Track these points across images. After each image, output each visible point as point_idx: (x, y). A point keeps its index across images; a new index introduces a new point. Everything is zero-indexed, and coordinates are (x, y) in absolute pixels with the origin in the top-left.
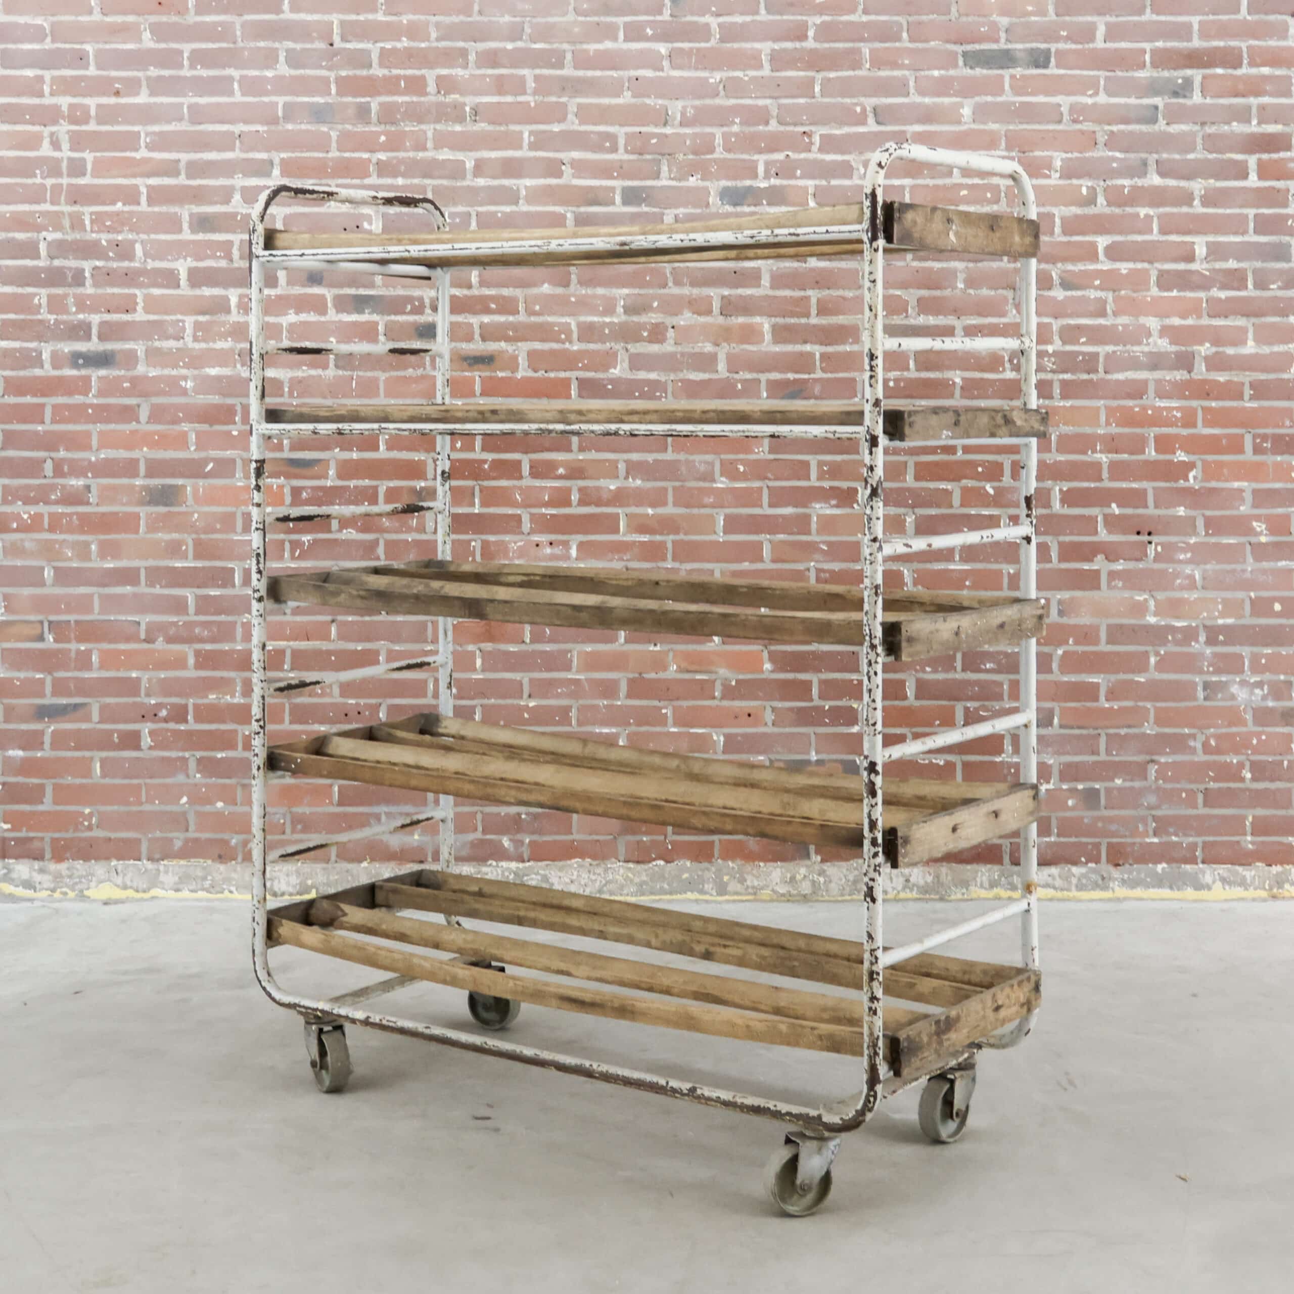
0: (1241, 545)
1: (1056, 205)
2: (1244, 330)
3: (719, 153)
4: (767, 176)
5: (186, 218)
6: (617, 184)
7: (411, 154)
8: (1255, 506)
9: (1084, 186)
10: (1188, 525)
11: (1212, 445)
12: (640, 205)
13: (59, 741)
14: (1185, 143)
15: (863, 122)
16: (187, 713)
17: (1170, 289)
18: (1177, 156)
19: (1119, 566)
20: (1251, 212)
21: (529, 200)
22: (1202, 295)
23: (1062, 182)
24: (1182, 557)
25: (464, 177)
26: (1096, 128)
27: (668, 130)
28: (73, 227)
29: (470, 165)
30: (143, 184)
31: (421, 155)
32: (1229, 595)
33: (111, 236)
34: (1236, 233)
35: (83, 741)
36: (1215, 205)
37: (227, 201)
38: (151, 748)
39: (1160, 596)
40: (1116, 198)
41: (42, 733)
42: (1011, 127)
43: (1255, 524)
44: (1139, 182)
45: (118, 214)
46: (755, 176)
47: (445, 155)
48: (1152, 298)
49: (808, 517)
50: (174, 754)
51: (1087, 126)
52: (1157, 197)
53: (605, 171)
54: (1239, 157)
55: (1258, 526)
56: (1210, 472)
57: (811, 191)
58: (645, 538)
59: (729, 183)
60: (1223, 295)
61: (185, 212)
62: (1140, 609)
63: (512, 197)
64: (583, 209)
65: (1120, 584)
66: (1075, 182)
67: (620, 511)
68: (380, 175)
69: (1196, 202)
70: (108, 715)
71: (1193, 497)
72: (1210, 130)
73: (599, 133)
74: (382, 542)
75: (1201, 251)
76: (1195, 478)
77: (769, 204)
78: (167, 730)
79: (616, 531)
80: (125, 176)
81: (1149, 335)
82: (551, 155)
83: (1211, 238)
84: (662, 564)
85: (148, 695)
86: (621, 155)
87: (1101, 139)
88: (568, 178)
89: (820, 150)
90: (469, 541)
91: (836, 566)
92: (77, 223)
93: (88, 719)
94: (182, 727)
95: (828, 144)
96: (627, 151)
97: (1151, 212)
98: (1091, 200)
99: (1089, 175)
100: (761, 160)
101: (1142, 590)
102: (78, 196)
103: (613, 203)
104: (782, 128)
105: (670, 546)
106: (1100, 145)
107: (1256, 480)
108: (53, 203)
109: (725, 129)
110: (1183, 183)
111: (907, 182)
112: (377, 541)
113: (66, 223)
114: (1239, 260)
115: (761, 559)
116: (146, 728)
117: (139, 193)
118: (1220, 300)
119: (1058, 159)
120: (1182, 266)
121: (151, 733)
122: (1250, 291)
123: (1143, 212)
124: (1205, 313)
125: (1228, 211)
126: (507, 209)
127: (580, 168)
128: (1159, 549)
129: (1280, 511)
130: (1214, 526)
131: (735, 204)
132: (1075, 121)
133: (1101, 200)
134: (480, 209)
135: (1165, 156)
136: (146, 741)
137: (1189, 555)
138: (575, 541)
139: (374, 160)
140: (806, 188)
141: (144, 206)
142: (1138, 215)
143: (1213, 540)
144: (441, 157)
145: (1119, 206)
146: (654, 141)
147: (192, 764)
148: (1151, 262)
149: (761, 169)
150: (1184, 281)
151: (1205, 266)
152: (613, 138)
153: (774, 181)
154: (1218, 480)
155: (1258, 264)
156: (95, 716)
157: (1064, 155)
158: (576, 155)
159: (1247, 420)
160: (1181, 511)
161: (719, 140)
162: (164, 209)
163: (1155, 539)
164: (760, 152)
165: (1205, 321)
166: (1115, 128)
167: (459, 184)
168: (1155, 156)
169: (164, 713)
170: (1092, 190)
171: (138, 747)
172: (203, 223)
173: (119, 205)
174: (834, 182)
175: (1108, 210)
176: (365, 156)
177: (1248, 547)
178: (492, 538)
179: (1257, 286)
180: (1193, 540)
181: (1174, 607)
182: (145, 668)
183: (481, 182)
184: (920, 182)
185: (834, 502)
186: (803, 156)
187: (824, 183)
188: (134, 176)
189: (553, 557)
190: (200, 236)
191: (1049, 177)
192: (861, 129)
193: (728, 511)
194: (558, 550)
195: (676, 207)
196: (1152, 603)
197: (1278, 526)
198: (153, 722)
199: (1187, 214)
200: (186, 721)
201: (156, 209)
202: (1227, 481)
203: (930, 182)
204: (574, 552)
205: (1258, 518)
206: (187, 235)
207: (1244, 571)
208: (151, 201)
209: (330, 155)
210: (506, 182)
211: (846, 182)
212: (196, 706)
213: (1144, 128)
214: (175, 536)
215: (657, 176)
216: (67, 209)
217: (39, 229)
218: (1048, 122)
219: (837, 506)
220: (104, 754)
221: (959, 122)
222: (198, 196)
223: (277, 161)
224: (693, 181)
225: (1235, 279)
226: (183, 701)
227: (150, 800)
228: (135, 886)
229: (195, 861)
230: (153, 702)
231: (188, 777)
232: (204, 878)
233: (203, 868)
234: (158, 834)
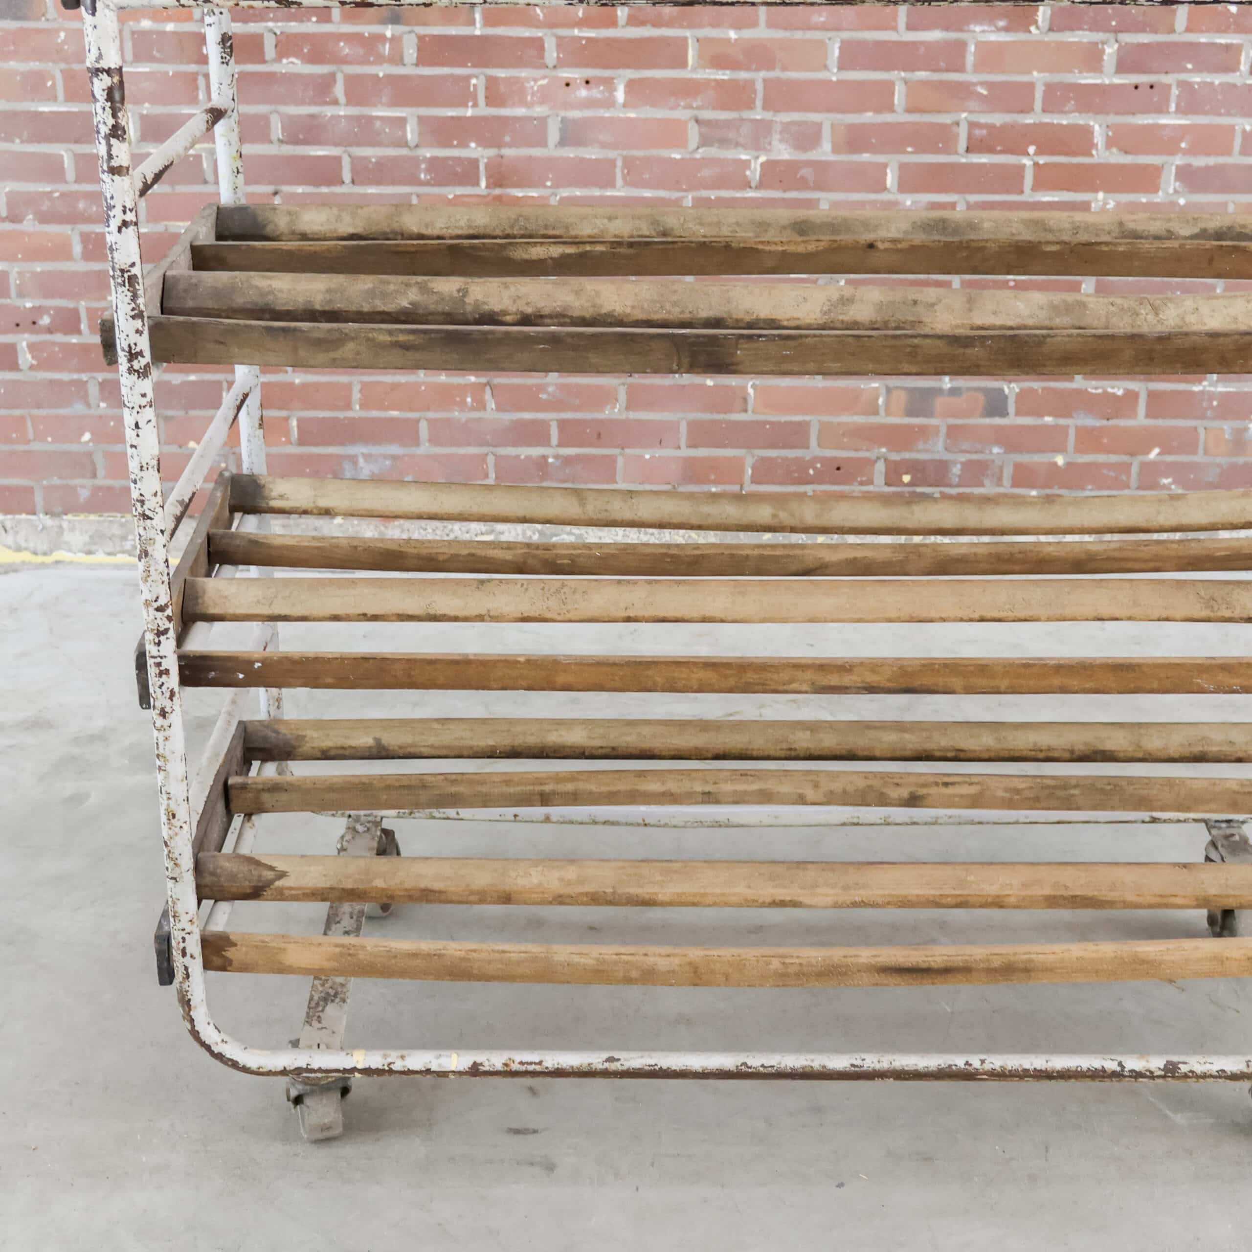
16: (78, 320)
38: (32, 368)
49: (962, 46)
50: (65, 376)
58: (724, 75)
67: (688, 33)
74: (340, 78)
78: (54, 344)
79: (683, 64)
84: (747, 114)
85: (21, 295)
90: (468, 78)
91: (998, 119)
94: (74, 340)
105: (759, 87)
112: (332, 76)
115: (891, 109)
116: (23, 341)
121: (32, 347)
136: (26, 358)
138: (623, 77)
147: (93, 390)
169: (45, 320)
178: (501, 73)
185: (1001, 23)
189: (590, 103)
193: (846, 35)
194: (597, 92)
198: (33, 332)
200: (78, 332)
204: (620, 95)
212: (88, 310)
214: (35, 65)
219: (1007, 29)
226: (71, 305)
227: (40, 437)
228: (31, 545)
229: (107, 517)
230: (29, 305)
231: (88, 405)
232: (124, 538)
233: (122, 525)
234: (56, 481)
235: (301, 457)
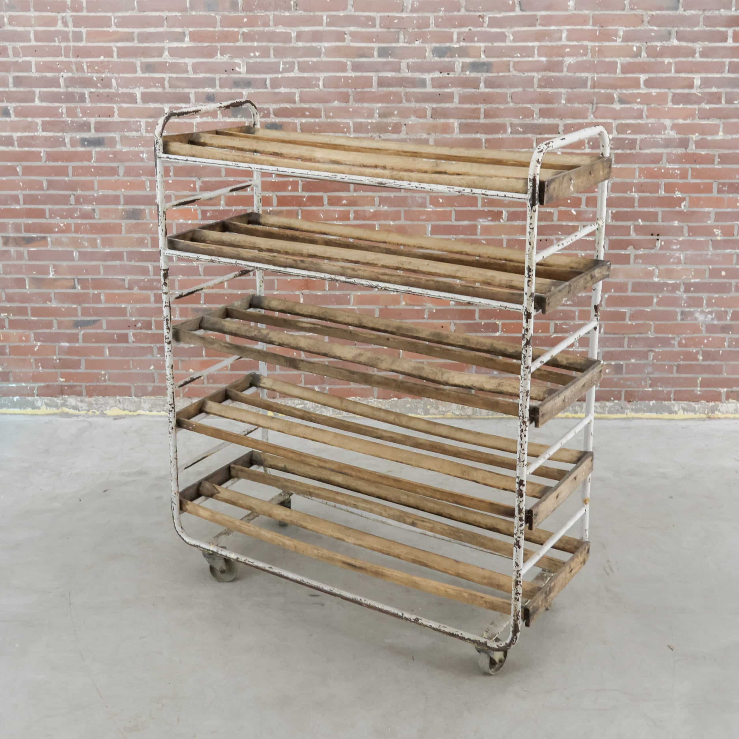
0: (707, 242)
1: (619, 57)
2: (718, 126)
3: (432, 28)
4: (458, 41)
5: (138, 64)
6: (375, 45)
7: (261, 29)
8: (716, 220)
9: (635, 46)
10: (679, 231)
11: (696, 188)
12: (387, 57)
13: (87, 338)
14: (692, 21)
15: (513, 10)
16: (152, 324)
17: (678, 104)
18: (688, 29)
19: (641, 252)
20: (727, 60)
21: (327, 55)
22: (696, 106)
23: (622, 44)
24: (674, 247)
25: (290, 41)
26: (644, 13)
27: (404, 15)
28: (77, 70)
29: (294, 35)
30: (115, 46)
31: (266, 29)
32: (698, 267)
33: (98, 75)
34: (718, 72)
35: (99, 338)
36: (707, 57)
37: (160, 55)
38: (133, 342)
39: (662, 267)
40: (652, 52)
41: (77, 334)
42: (596, 13)
43: (715, 230)
44: (666, 44)
45: (102, 62)
46: (452, 41)
47: (280, 29)
48: (668, 108)
49: (476, 226)
50: (145, 345)
51: (639, 12)
52: (675, 52)
53: (368, 38)
54: (723, 29)
55: (717, 231)
56: (694, 203)
57: (482, 49)
59: (437, 45)
60: (707, 107)
61: (138, 62)
62: (651, 274)
63: (317, 53)
64: (356, 60)
65: (641, 261)
66: (630, 44)
67: (376, 222)
68: (244, 41)
69: (697, 55)
70: (111, 325)
71: (682, 216)
72: (708, 13)
73: (366, 17)
75: (697, 82)
76: (685, 206)
77: (459, 56)
78: (142, 333)
80: (104, 42)
81: (665, 128)
82: (339, 29)
83: (703, 75)
85: (131, 316)
86: (378, 29)
87: (646, 19)
88: (349, 42)
89: (489, 26)
92: (80, 68)
93: (101, 327)
94: (149, 332)
95: (494, 23)
96: (381, 27)
97: (671, 60)
98: (638, 54)
99: (637, 40)
100: (455, 31)
101: (651, 264)
102: (79, 53)
103: (373, 56)
104: (467, 13)
106: (645, 23)
107: (718, 207)
108: (66, 57)
109: (436, 14)
110: (690, 44)
111: (536, 44)
113: (74, 67)
114: (718, 87)
116: (131, 333)
117: (112, 51)
118: (705, 109)
119: (621, 30)
120: (686, 91)
121: (134, 335)
122: (723, 105)
123: (667, 60)
124: (697, 117)
125: (715, 60)
126: (315, 59)
127: (355, 36)
128: (663, 243)
129: (729, 223)
130: (692, 231)
131: (440, 57)
132: (632, 9)
133: (644, 54)
134: (299, 60)
135: (681, 29)
136: (131, 338)
137: (678, 247)
139: (241, 32)
140: (480, 47)
141: (115, 58)
142: (664, 62)
143: (692, 238)
144: (278, 31)
145: (653, 57)
146: (396, 21)
147: (155, 350)
148: (669, 89)
149: (455, 37)
150: (687, 99)
151: (699, 90)
152: (373, 19)
153: (462, 44)
154: (697, 207)
155: (729, 90)
156: (104, 326)
157: (625, 29)
158: (352, 29)
159: (716, 175)
160: (676, 223)
161: (432, 21)
162: (126, 60)
163: (660, 238)
164: (455, 27)
165: (697, 121)
166: (654, 13)
167: (288, 45)
168: (676, 29)
169: (139, 325)
170: (639, 49)
171: (127, 341)
172: (148, 68)
173: (102, 57)
174: (496, 44)
175: (647, 60)
176: (236, 30)
177: (710, 243)
179: (727, 102)
180: (681, 239)
181: (669, 273)
182: (128, 302)
183: (300, 44)
184: (543, 44)
185: (490, 218)
186: (479, 29)
187: (490, 44)
188: (110, 41)
190: (147, 75)
191: (616, 41)
192: (512, 14)
193: (433, 223)
195: (407, 58)
196: (657, 271)
197: (728, 231)
198: (135, 329)
199: (692, 62)
200: (151, 329)
201: (122, 60)
202: (701, 207)
203: (548, 44)
205: (717, 227)
206: (139, 74)
207: (707, 255)
208: (119, 56)
209: (217, 29)
210: (314, 44)
211: (502, 44)
212: (156, 321)
213: (671, 13)
214: (141, 236)
215: (397, 41)
216: (73, 60)
217: (59, 71)
218: (617, 10)
219: (491, 221)
220: (110, 345)
221: (567, 10)
222: (145, 52)
223: (187, 33)
224: (417, 44)
225: (715, 98)
226: (149, 319)
227: (135, 367)
228: (129, 409)
229: (159, 397)
230: (134, 319)
231: (153, 356)
232: (164, 406)
233: (163, 400)
234: (140, 384)
235: (231, 375)
